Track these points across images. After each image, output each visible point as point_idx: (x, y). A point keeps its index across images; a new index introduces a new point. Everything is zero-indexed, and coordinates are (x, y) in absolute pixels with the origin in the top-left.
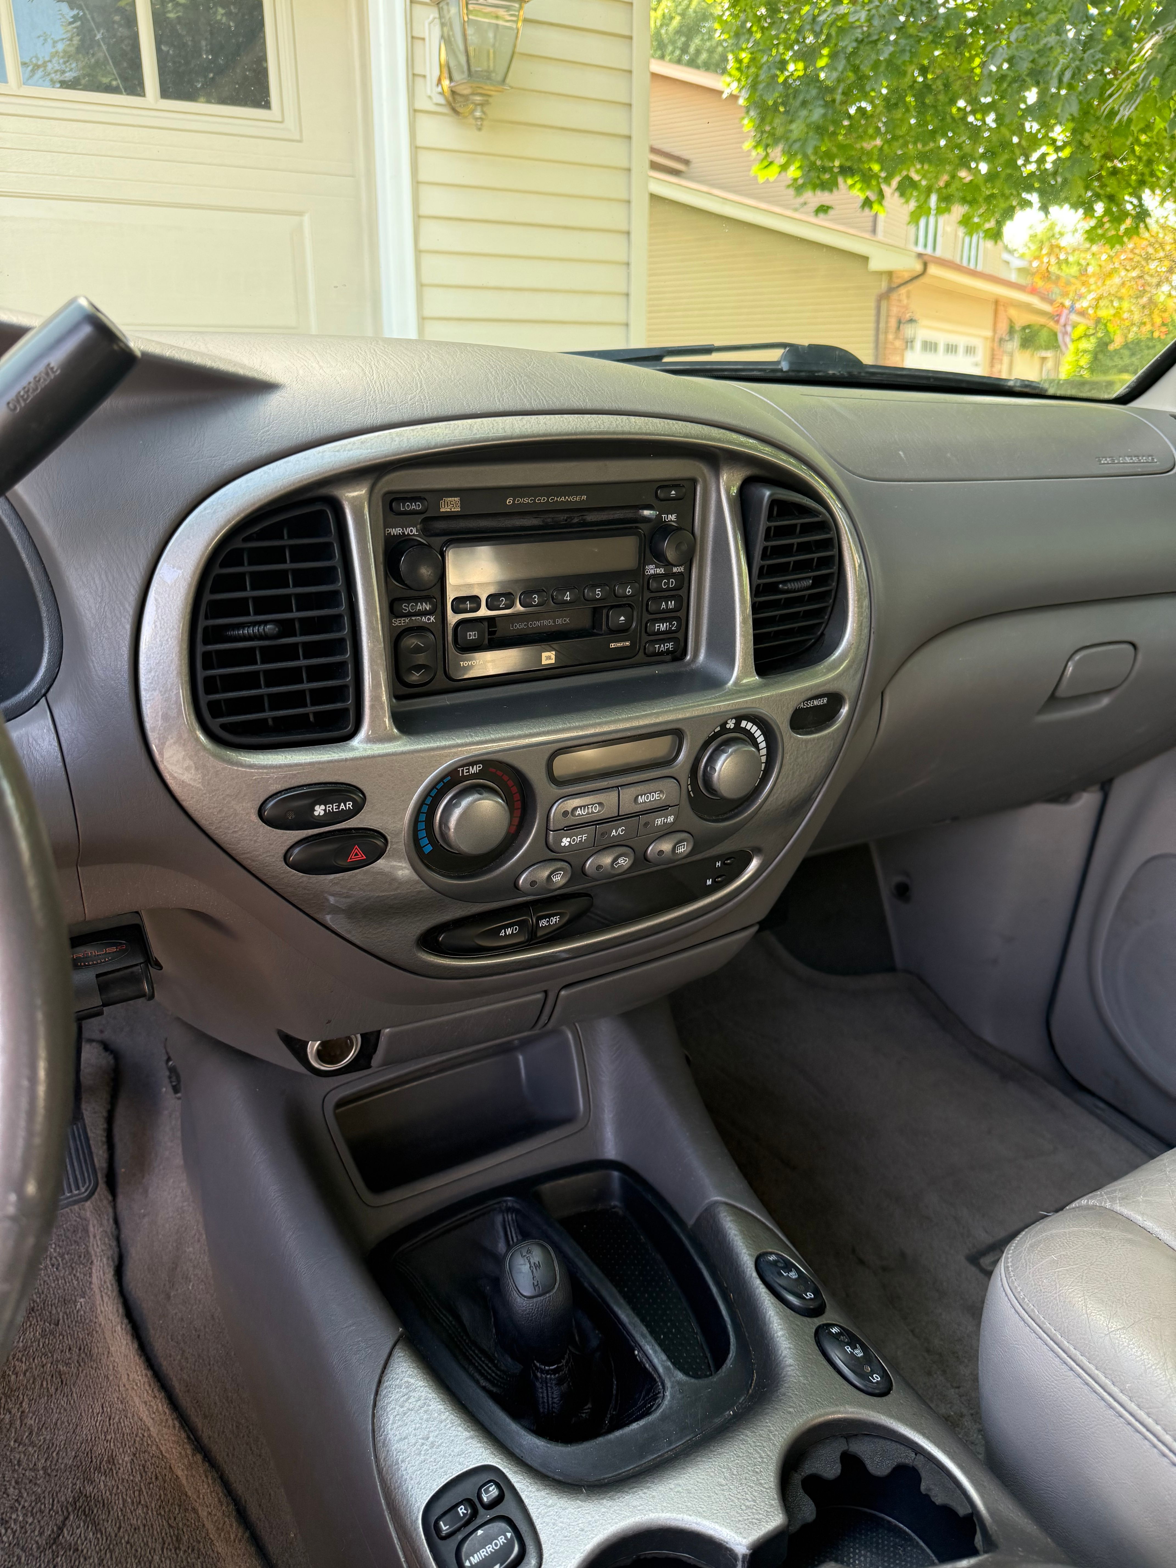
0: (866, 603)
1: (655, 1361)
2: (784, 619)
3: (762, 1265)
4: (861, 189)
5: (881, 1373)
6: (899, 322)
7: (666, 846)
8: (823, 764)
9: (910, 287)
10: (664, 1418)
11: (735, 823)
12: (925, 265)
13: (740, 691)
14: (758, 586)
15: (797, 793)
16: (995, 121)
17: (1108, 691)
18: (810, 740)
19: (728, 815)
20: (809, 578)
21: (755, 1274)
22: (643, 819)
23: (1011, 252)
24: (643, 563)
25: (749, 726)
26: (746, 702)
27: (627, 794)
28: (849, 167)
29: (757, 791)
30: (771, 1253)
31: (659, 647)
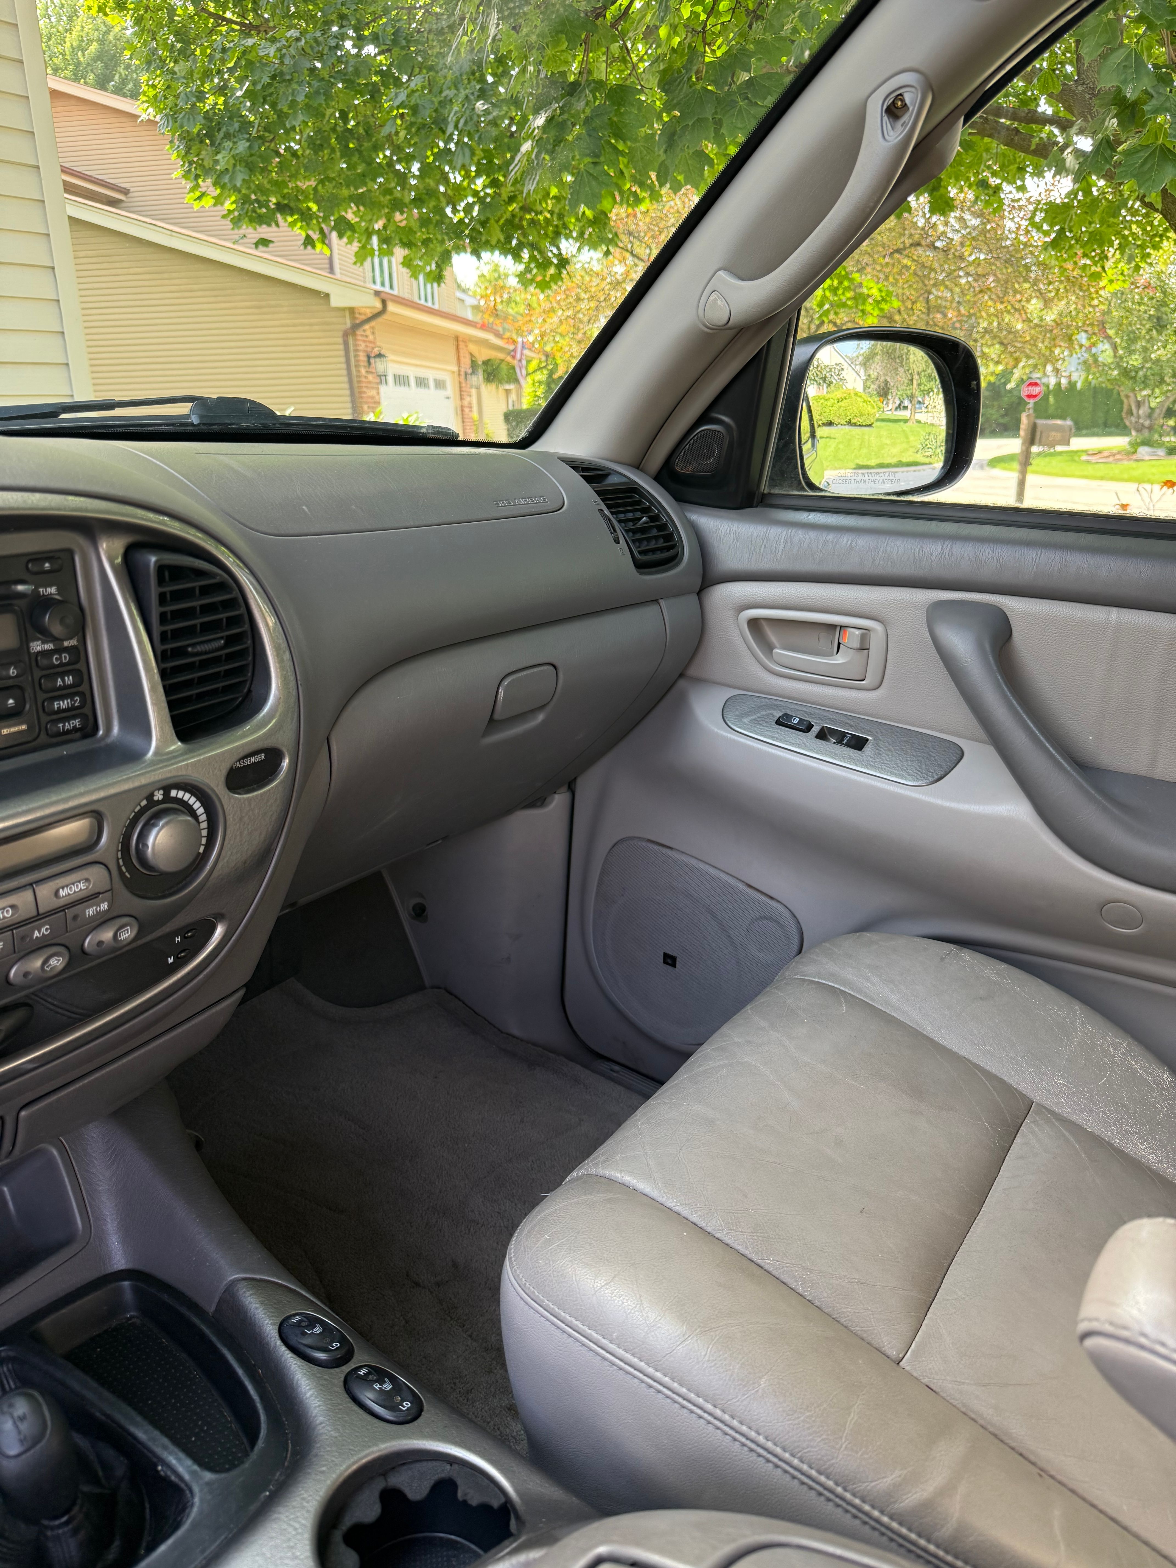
0: (287, 656)
1: (181, 1470)
2: (203, 680)
3: (287, 1330)
4: (301, 228)
5: (411, 1398)
6: (369, 357)
7: (107, 935)
8: (274, 818)
9: (373, 323)
10: (195, 1526)
11: (181, 897)
12: (384, 302)
13: (161, 761)
14: (164, 652)
15: (250, 852)
16: (419, 169)
17: (542, 708)
18: (252, 798)
19: (175, 889)
20: (222, 638)
21: (279, 1342)
22: (70, 913)
23: (464, 291)
24: (25, 641)
25: (180, 794)
26: (171, 771)
27: (44, 891)
28: (286, 205)
29: (201, 860)
30: (295, 1315)
31: (64, 727)
